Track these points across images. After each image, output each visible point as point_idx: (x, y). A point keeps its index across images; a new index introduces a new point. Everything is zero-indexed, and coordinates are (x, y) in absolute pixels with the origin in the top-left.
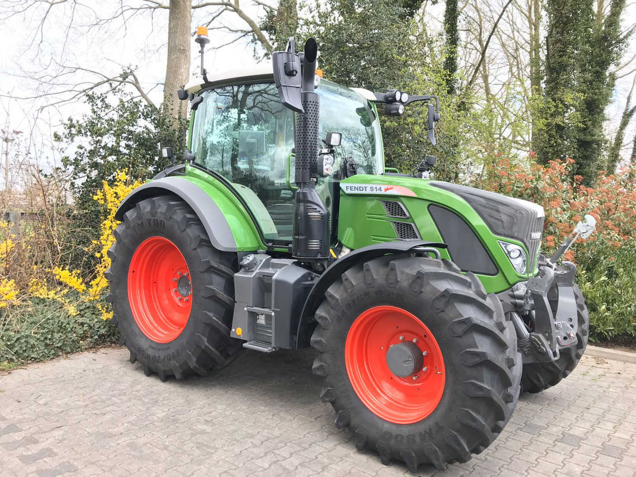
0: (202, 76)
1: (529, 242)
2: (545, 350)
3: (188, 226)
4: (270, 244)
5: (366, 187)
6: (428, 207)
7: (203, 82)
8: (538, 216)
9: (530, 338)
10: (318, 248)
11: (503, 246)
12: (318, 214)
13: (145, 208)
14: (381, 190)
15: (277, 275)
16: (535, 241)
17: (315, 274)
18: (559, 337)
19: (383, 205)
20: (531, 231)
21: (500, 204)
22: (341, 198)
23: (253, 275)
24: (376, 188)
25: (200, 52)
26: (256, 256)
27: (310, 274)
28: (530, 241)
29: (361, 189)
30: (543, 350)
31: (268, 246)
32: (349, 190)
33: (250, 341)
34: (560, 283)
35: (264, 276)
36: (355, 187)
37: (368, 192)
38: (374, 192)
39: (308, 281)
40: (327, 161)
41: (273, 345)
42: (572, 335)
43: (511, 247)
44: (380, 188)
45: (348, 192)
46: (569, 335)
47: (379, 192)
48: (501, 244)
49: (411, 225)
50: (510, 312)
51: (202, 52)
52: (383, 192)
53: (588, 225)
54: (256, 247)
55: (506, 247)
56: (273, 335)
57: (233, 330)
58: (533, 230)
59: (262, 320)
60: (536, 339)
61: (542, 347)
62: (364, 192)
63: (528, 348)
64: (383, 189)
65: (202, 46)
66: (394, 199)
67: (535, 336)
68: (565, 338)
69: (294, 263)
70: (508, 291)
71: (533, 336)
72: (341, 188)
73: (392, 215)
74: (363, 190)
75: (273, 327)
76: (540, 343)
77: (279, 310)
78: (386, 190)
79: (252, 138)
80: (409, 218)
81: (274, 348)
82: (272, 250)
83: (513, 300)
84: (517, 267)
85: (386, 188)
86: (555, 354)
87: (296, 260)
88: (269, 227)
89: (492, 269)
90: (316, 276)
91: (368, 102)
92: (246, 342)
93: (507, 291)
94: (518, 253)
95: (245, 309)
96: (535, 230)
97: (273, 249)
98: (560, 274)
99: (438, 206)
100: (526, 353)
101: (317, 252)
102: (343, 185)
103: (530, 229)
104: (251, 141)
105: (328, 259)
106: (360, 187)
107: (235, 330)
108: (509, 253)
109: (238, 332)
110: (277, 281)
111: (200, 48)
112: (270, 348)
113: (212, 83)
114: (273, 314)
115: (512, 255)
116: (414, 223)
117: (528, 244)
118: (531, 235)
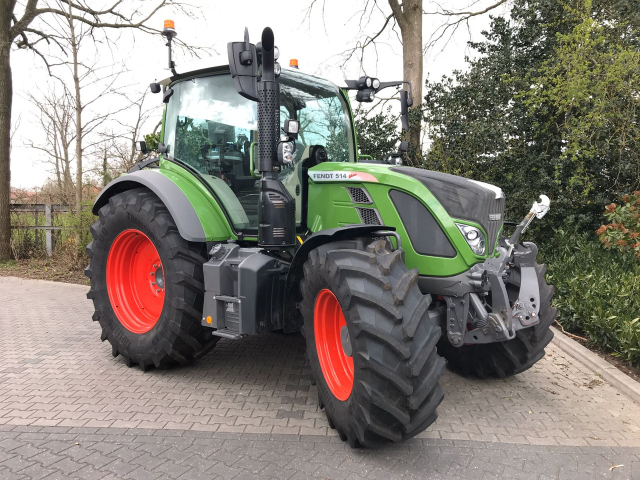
0: (171, 69)
1: (487, 223)
2: (501, 329)
3: (156, 215)
4: (240, 234)
5: (332, 175)
6: (389, 192)
7: (172, 75)
8: (497, 198)
9: (488, 318)
10: (282, 236)
11: (460, 228)
12: (281, 202)
13: (117, 202)
14: (345, 177)
15: (243, 263)
16: (494, 223)
17: (281, 261)
18: (521, 317)
19: (348, 192)
20: (489, 213)
21: (457, 186)
22: (310, 186)
23: (221, 264)
24: (341, 175)
25: (167, 45)
26: (225, 246)
27: (275, 261)
28: (489, 222)
29: (328, 176)
30: (499, 329)
31: (238, 236)
32: (316, 177)
33: (220, 329)
34: (523, 264)
35: (231, 265)
36: (322, 175)
37: (334, 179)
38: (340, 179)
39: (273, 268)
40: (286, 149)
41: (241, 332)
42: (533, 315)
43: (468, 229)
44: (345, 175)
45: (316, 179)
46: (531, 315)
47: (343, 179)
48: (459, 226)
49: (374, 211)
50: (469, 293)
51: (169, 45)
52: (347, 179)
53: (543, 205)
54: (227, 237)
55: (463, 229)
56: (240, 322)
57: (204, 318)
58: (491, 211)
59: (230, 308)
60: (493, 319)
61: (499, 327)
62: (330, 179)
63: (487, 328)
64: (347, 176)
65: (170, 39)
66: (358, 185)
67: (493, 316)
68: (527, 318)
69: (261, 251)
70: (467, 272)
71: (491, 316)
72: (309, 176)
73: (357, 201)
74: (329, 177)
75: (240, 314)
76: (497, 323)
77: (245, 297)
78: (350, 177)
79: (221, 129)
80: (371, 204)
81: (242, 335)
82: (242, 240)
83: (471, 282)
84: (475, 248)
85: (350, 174)
86: (511, 333)
87: (263, 249)
88: (240, 217)
89: (450, 251)
90: (283, 263)
91: (339, 89)
92: (216, 330)
93: (465, 273)
94: (475, 235)
95: (214, 297)
96: (494, 211)
97: (243, 238)
98: (522, 255)
99: (399, 191)
100: (485, 333)
101: (282, 239)
102: (311, 173)
103: (487, 211)
104: (220, 132)
105: (295, 246)
106: (326, 175)
107: (206, 318)
108: (467, 234)
109: (208, 320)
110: (242, 270)
111: (167, 41)
112: (237, 335)
113: (180, 75)
114: (240, 301)
115: (470, 236)
116: (377, 208)
117: (485, 225)
118: (489, 216)
